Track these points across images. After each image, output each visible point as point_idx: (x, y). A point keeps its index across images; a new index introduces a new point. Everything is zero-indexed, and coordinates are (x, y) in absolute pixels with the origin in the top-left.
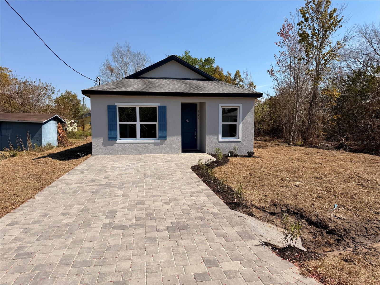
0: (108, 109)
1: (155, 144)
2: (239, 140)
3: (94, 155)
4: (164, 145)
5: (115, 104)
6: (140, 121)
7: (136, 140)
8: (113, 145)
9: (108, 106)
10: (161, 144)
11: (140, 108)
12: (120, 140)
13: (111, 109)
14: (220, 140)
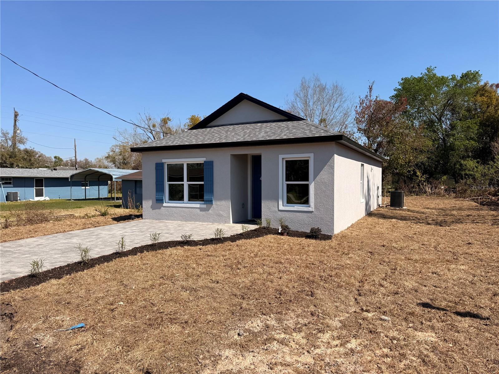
0: (156, 167)
1: (201, 209)
2: (310, 209)
3: (145, 219)
4: (210, 211)
5: (163, 162)
6: (188, 181)
7: (183, 203)
8: (160, 208)
9: (156, 163)
10: (207, 210)
11: (187, 164)
12: (168, 203)
13: (159, 167)
14: (281, 207)
